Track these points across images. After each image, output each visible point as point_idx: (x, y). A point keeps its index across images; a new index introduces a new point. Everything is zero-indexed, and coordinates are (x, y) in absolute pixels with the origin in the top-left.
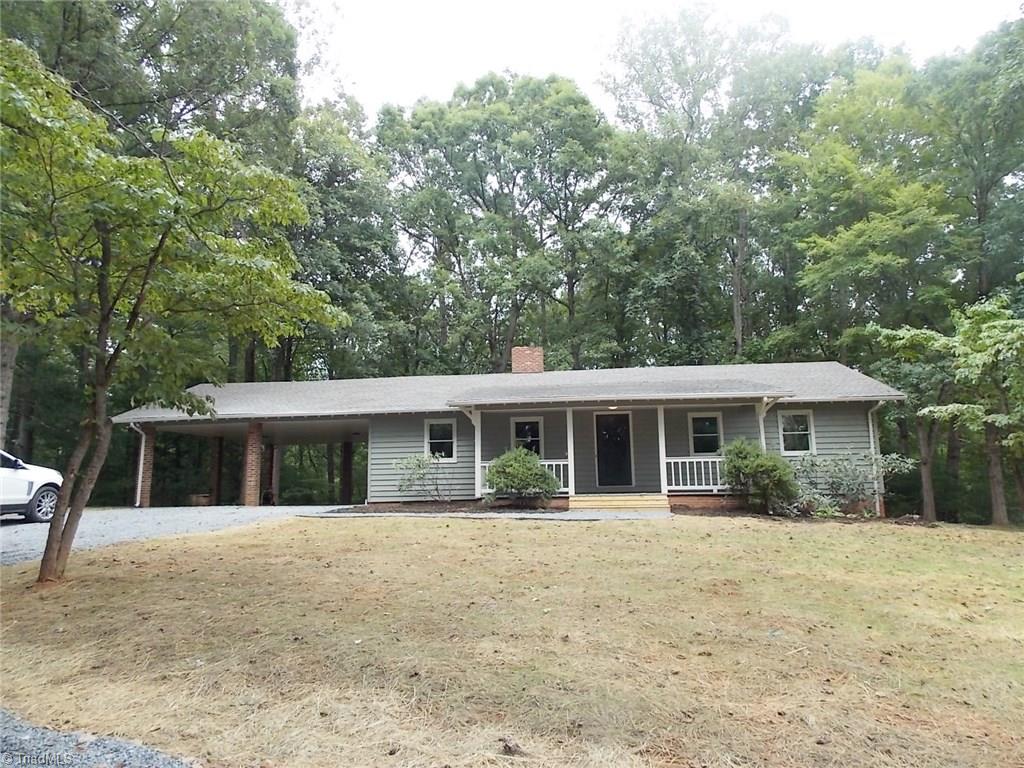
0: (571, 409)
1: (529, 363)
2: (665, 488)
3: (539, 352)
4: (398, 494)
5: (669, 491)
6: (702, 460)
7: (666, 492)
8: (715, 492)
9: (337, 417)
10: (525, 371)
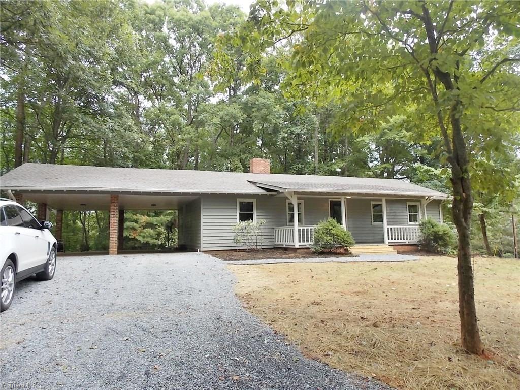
0: (344, 196)
1: (262, 168)
2: (387, 241)
3: (268, 162)
4: (235, 245)
5: (389, 243)
6: (402, 227)
7: (388, 243)
8: (407, 243)
9: (184, 194)
10: (260, 172)
